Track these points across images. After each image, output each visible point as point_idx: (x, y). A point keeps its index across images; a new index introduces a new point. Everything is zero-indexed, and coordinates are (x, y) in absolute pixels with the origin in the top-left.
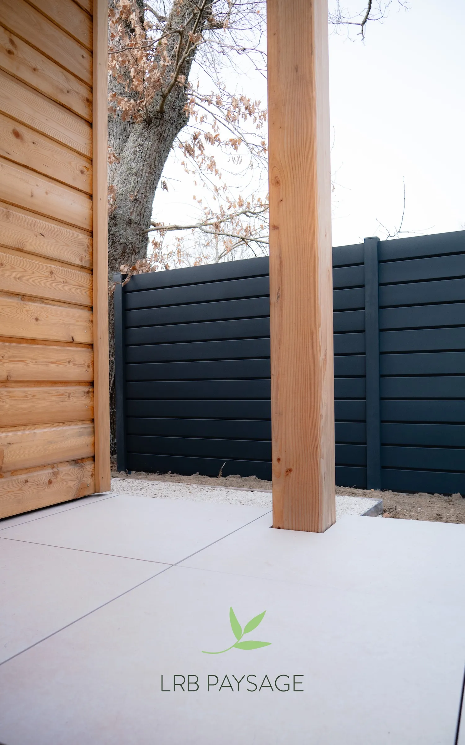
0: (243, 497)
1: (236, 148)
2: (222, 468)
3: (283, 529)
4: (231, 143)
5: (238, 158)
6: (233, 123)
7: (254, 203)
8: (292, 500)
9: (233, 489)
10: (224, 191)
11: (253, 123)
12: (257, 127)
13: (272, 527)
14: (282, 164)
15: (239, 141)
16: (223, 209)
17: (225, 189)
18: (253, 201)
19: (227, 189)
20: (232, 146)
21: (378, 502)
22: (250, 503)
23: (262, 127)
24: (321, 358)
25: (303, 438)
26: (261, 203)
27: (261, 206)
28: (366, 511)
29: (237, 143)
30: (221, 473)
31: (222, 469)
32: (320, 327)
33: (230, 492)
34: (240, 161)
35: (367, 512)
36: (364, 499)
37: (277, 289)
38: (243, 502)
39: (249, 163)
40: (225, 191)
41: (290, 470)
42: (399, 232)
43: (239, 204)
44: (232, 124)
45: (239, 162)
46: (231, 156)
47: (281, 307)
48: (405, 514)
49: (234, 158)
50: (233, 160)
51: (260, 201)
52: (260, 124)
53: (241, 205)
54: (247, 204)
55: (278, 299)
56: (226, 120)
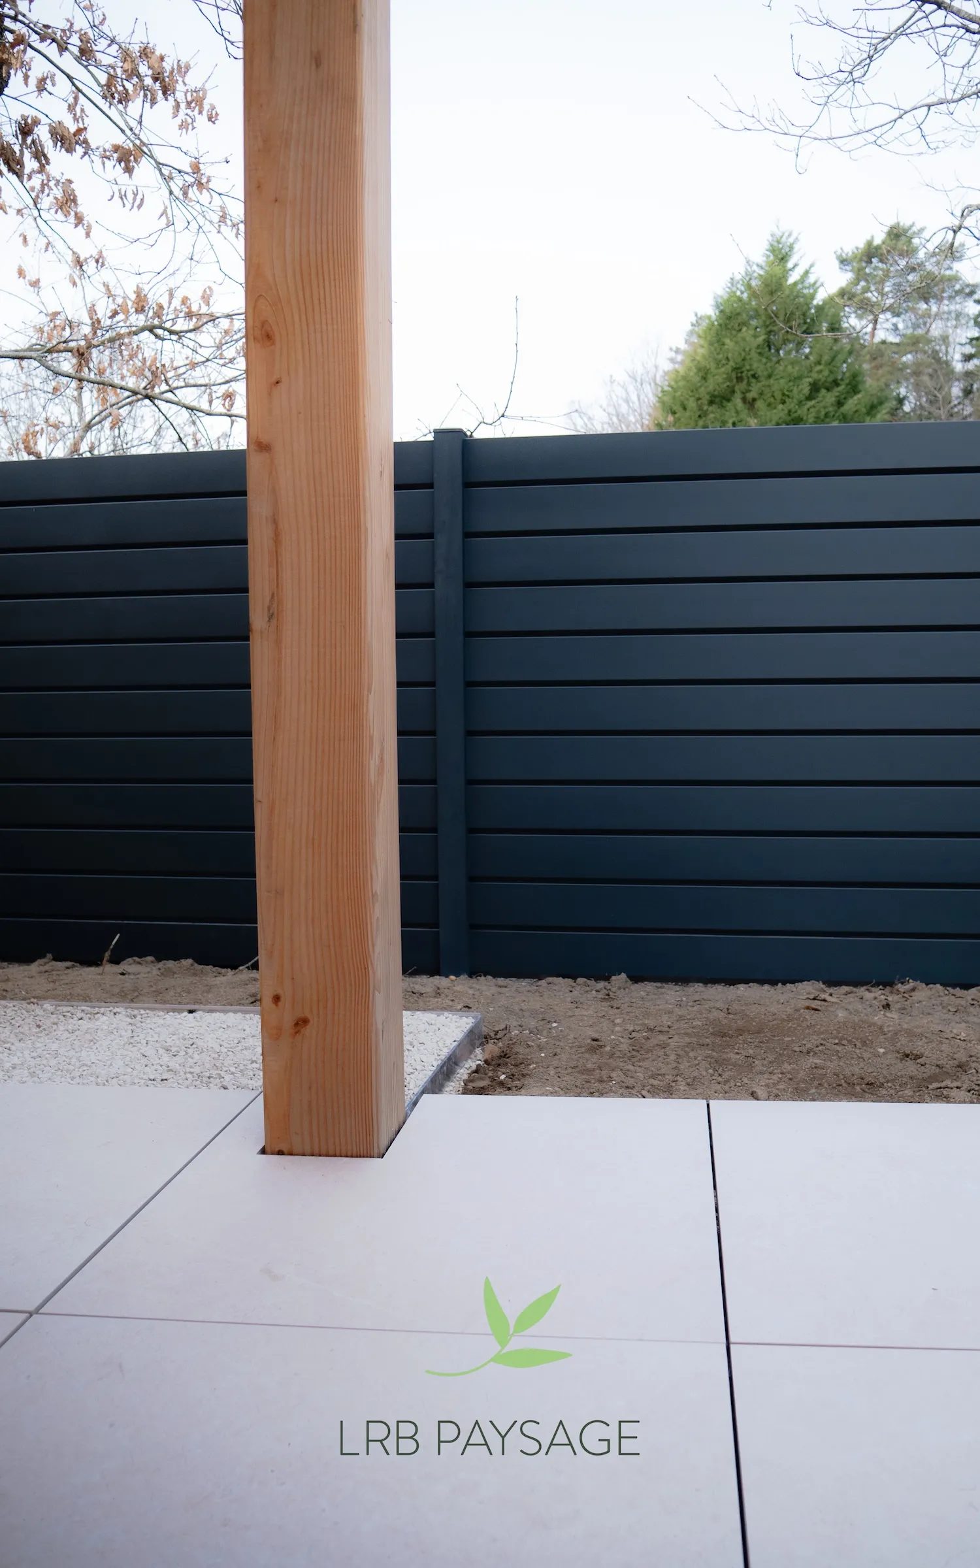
0: (173, 1035)
1: (129, 170)
2: (112, 947)
3: (291, 1154)
4: (115, 155)
5: (135, 195)
6: (120, 107)
7: (172, 307)
8: (310, 1088)
9: (145, 1009)
10: (97, 268)
11: (172, 115)
12: (181, 127)
13: (263, 1151)
14: (280, 292)
15: (136, 153)
16: (96, 314)
17: (100, 264)
18: (170, 303)
19: (106, 263)
20: (118, 163)
21: (473, 1021)
22: (190, 1051)
23: (193, 128)
24: (373, 764)
25: (332, 949)
26: (189, 308)
27: (189, 315)
28: (452, 1047)
29: (132, 158)
30: (107, 955)
31: (112, 950)
32: (369, 691)
33: (139, 1018)
34: (138, 202)
35: (454, 1051)
36: (443, 1014)
37: (268, 599)
38: (174, 1049)
39: (162, 211)
40: (99, 267)
41: (305, 1021)
42: (503, 416)
43: (135, 305)
44: (117, 109)
45: (136, 204)
46: (116, 188)
47: (278, 642)
48: (529, 1043)
49: (123, 193)
50: (121, 198)
51: (188, 305)
52: (190, 121)
53: (140, 310)
54: (155, 309)
55: (269, 621)
56: (104, 97)
